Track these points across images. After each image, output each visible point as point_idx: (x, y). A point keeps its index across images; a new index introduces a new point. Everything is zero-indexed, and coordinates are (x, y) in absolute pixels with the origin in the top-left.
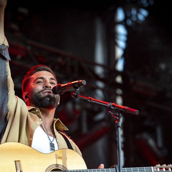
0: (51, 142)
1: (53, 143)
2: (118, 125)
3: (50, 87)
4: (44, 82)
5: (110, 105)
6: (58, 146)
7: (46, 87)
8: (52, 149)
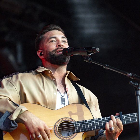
0: (62, 97)
1: (64, 97)
2: (137, 94)
3: (63, 46)
4: (56, 41)
5: (130, 75)
6: (68, 97)
7: (59, 46)
8: (62, 103)
